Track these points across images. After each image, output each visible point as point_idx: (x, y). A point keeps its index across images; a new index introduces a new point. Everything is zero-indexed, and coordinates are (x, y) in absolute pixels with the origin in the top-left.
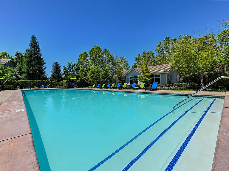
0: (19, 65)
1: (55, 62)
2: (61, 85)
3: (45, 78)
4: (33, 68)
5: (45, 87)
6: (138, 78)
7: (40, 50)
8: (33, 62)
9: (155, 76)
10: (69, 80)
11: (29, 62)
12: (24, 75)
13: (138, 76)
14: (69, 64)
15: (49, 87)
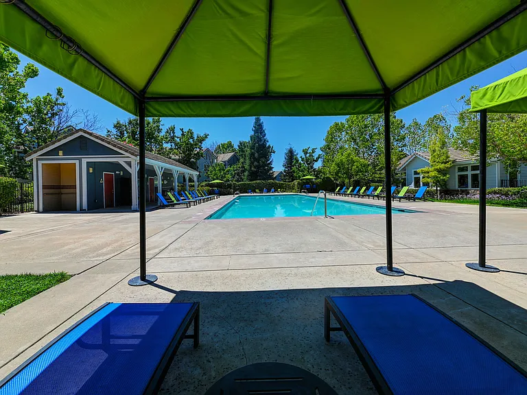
0: (242, 160)
1: (289, 148)
2: (291, 189)
3: (271, 177)
4: (256, 163)
5: (269, 191)
6: (419, 174)
7: (265, 135)
8: (256, 155)
9: (469, 169)
10: (301, 180)
11: (252, 155)
12: (246, 174)
13: (419, 170)
14: (303, 151)
15: (275, 192)
